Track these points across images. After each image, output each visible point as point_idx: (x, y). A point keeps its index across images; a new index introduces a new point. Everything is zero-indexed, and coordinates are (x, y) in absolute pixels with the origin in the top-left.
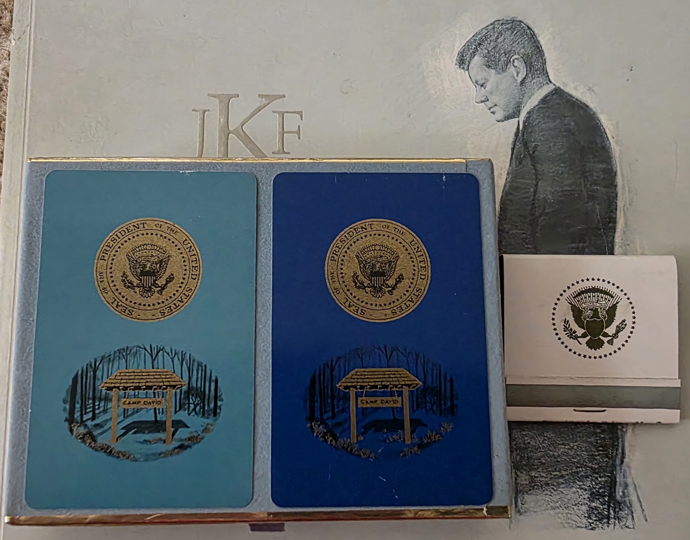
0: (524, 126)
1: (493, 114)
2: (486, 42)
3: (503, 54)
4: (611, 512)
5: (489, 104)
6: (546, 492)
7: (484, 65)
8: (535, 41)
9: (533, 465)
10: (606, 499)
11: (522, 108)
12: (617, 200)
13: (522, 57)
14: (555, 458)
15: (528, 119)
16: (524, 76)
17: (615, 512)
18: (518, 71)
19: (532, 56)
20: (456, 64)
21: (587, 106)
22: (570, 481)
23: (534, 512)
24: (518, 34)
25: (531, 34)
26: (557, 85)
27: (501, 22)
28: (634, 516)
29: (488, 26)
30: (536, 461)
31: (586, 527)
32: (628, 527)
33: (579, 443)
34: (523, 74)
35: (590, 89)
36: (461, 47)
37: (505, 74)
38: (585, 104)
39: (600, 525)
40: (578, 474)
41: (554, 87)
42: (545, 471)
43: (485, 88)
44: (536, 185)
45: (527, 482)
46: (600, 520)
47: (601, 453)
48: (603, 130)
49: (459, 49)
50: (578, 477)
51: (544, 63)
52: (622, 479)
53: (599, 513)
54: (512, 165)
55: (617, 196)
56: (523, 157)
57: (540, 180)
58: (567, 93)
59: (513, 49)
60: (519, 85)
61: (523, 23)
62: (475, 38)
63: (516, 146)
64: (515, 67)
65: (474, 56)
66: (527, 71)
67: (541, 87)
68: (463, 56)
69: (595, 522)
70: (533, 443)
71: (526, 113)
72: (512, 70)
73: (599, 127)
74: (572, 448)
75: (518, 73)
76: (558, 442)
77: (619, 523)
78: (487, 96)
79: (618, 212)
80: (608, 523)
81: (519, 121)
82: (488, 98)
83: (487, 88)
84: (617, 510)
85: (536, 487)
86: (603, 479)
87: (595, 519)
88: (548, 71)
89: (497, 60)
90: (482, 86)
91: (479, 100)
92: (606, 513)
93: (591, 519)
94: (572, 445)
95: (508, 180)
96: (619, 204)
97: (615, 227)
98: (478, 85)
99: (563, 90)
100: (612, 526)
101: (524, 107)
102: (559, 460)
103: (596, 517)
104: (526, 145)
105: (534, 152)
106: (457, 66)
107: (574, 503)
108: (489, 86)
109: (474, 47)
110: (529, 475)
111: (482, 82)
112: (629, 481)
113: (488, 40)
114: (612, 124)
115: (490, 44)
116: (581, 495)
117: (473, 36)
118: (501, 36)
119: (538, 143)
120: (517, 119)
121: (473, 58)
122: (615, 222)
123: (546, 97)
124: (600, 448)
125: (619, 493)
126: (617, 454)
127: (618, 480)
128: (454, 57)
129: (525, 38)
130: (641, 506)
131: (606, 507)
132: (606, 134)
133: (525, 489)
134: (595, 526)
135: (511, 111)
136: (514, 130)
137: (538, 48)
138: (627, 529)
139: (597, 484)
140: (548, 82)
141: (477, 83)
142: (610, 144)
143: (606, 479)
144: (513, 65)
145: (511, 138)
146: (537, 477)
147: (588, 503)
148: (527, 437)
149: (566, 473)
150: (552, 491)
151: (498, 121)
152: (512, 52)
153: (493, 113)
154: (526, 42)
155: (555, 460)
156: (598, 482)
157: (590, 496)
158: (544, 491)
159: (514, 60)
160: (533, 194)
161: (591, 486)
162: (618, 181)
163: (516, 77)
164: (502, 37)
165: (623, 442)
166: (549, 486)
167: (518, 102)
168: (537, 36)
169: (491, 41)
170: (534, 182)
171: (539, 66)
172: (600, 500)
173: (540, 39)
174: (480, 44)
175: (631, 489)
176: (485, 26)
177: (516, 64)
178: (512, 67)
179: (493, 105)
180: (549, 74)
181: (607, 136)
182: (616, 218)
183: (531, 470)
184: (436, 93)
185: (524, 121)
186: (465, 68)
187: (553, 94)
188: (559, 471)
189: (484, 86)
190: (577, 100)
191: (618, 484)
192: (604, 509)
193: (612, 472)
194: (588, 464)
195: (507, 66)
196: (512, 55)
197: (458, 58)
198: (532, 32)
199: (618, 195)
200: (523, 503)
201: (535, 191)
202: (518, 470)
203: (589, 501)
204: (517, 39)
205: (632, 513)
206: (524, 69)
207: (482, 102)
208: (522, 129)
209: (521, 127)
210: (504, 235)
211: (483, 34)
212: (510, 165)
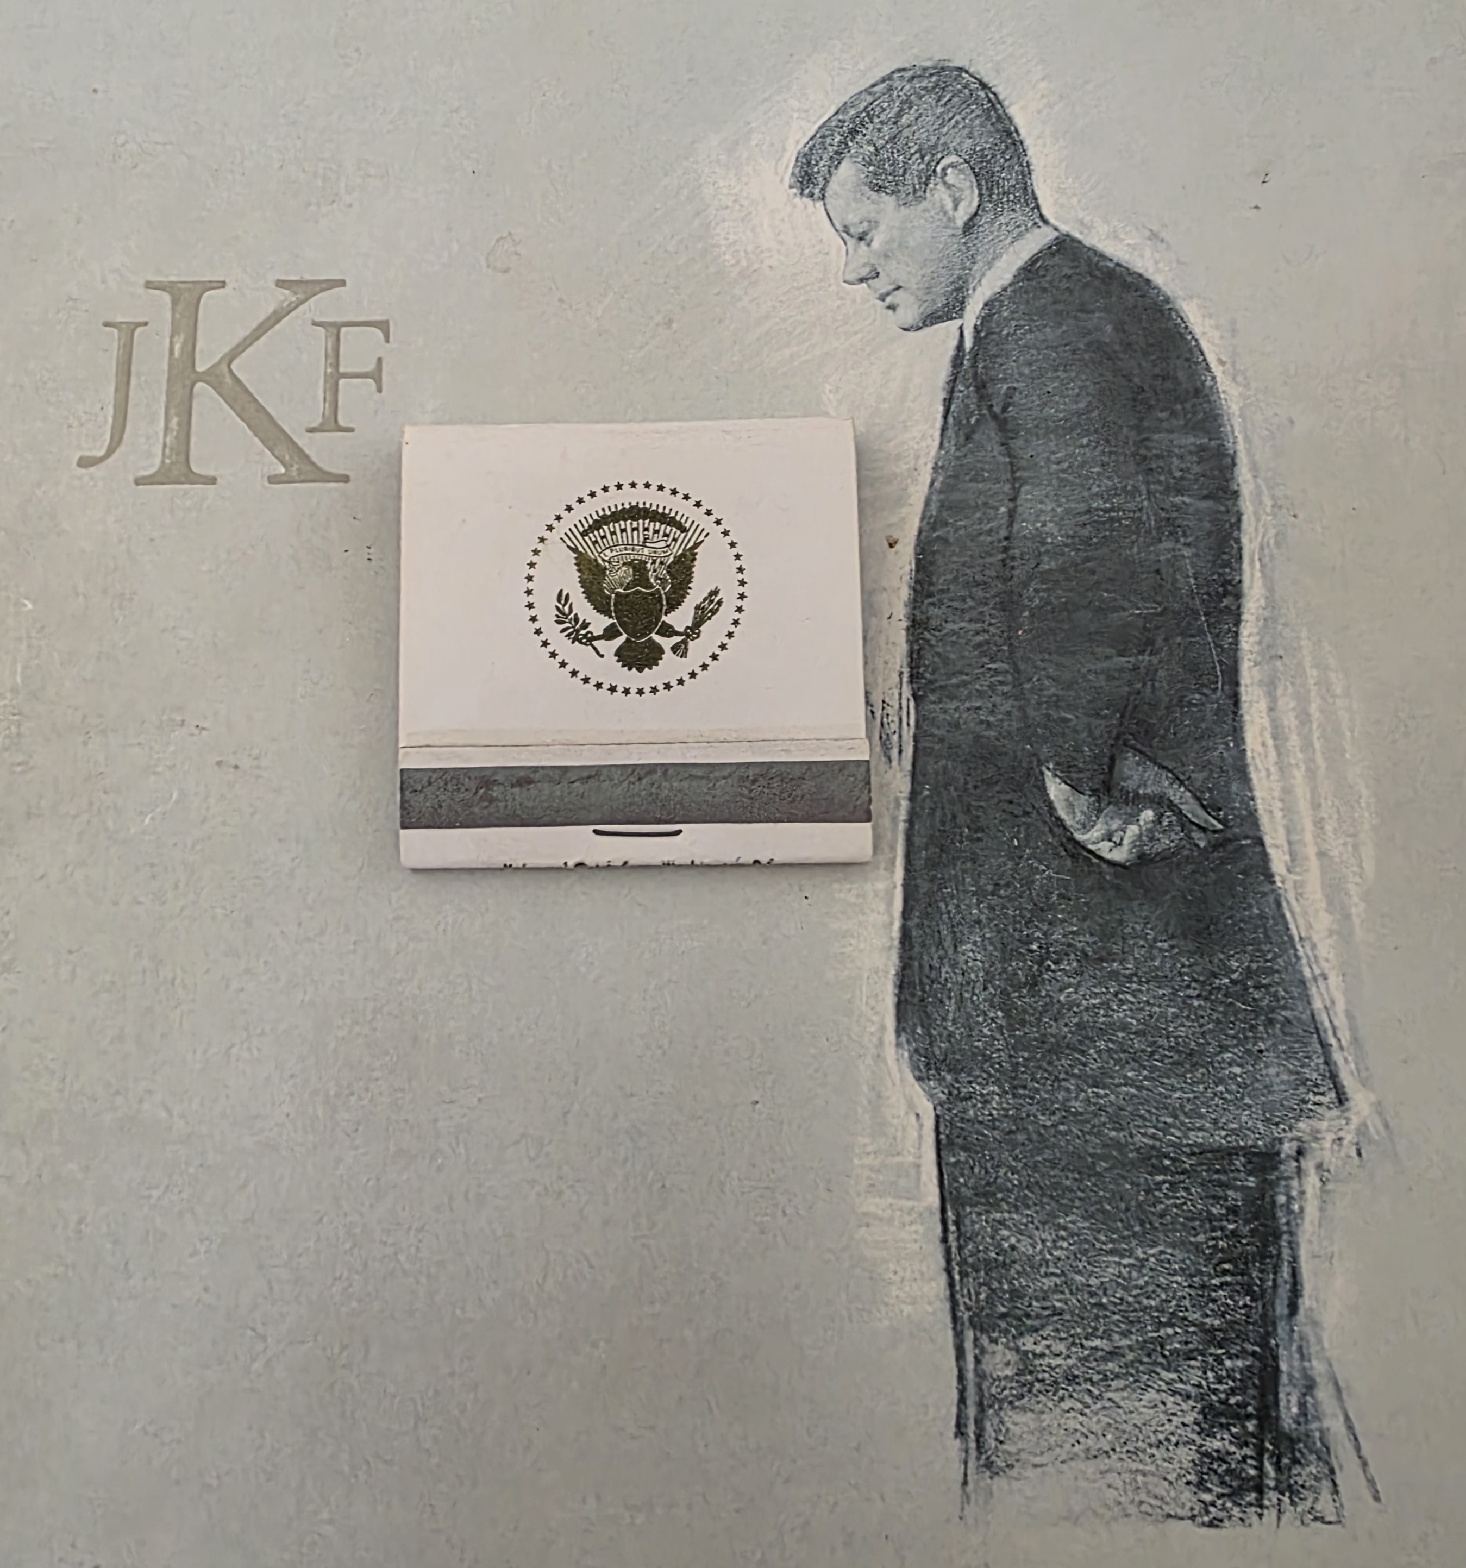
0: (977, 339)
1: (890, 312)
2: (871, 126)
3: (917, 155)
4: (1269, 1468)
5: (882, 284)
6: (1066, 1405)
7: (865, 184)
8: (999, 118)
9: (1028, 1316)
10: (1251, 1426)
11: (970, 292)
12: (1239, 529)
13: (966, 161)
14: (1092, 1294)
15: (985, 319)
16: (973, 210)
17: (1278, 1468)
18: (957, 195)
19: (994, 156)
20: (791, 187)
21: (1148, 282)
22: (1141, 1368)
23: (1035, 1466)
24: (956, 99)
25: (990, 101)
26: (1064, 228)
27: (911, 73)
28: (1338, 1481)
29: (874, 86)
30: (1035, 1303)
31: (1193, 1518)
32: (1321, 1519)
33: (1161, 1248)
34: (971, 203)
35: (1154, 236)
36: (806, 140)
37: (925, 204)
38: (1140, 276)
39: (1236, 1511)
40: (1162, 1347)
41: (1056, 234)
42: (1063, 1335)
43: (869, 245)
44: (1014, 497)
45: (1009, 1372)
46: (1234, 1495)
47: (1228, 1279)
48: (1193, 343)
49: (801, 146)
50: (1164, 1356)
51: (1026, 172)
52: (1296, 1363)
53: (1229, 1471)
54: (946, 445)
55: (1239, 520)
56: (977, 421)
57: (1024, 482)
58: (1089, 249)
59: (941, 141)
60: (960, 232)
61: (967, 72)
62: (841, 117)
63: (956, 394)
64: (949, 186)
65: (840, 162)
66: (981, 195)
67: (1020, 235)
68: (809, 163)
69: (1220, 1502)
70: (1024, 1247)
71: (981, 306)
72: (939, 195)
73: (1181, 335)
74: (1143, 1262)
75: (956, 204)
76: (1098, 1245)
77: (1293, 1503)
78: (873, 265)
79: (1246, 565)
80: (1261, 1506)
81: (961, 328)
82: (879, 270)
83: (875, 245)
84: (1285, 1461)
85: (1037, 1385)
86: (1239, 1363)
87: (1220, 1490)
88: (1038, 193)
89: (901, 171)
90: (861, 239)
91: (852, 277)
92: (1252, 1472)
93: (1209, 1490)
94: (1139, 1253)
95: (937, 485)
96: (1245, 540)
97: (1239, 607)
98: (851, 236)
99: (1080, 242)
100: (1270, 1516)
101: (974, 289)
102: (1104, 1300)
103: (1223, 1483)
104: (981, 387)
105: (1004, 410)
106: (794, 190)
107: (1153, 1440)
108: (878, 240)
109: (838, 139)
110: (1017, 1350)
111: (860, 229)
112: (1318, 1367)
113: (876, 120)
114: (1217, 327)
115: (879, 130)
116: (1174, 1414)
117: (837, 113)
118: (910, 108)
119: (1015, 385)
120: (958, 322)
121: (836, 167)
122: (1238, 596)
123: (1033, 261)
124: (1226, 1266)
125: (1289, 1409)
126: (1275, 1286)
127: (1284, 1366)
128: (787, 167)
129: (973, 111)
130: (1358, 1449)
131: (1248, 1451)
132: (1202, 353)
133: (1006, 1392)
134: (1222, 1515)
135: (940, 302)
136: (951, 352)
137: (1009, 134)
138: (1318, 1524)
139: (1220, 1380)
140: (1041, 224)
141: (848, 234)
142: (1214, 378)
143: (1248, 1363)
144: (945, 183)
145: (943, 372)
146: (1042, 1355)
147: (1199, 1441)
148: (1008, 1228)
149: (1125, 1342)
150: (1088, 1399)
151: (905, 329)
152: (940, 148)
153: (892, 307)
154: (977, 122)
155: (1092, 1301)
156: (1224, 1373)
157: (1201, 1417)
158: (1062, 1399)
159: (944, 169)
160: (1005, 521)
161: (1204, 1383)
162: (1240, 480)
163: (951, 213)
164: (912, 111)
165: (1293, 1246)
166: (1078, 1384)
167: (959, 278)
168: (1006, 103)
169: (882, 122)
170: (1007, 487)
171: (1012, 182)
172: (1234, 1430)
173: (1012, 111)
174: (853, 132)
175: (1324, 1394)
176: (868, 85)
177: (950, 178)
178: (940, 187)
179: (893, 287)
180: (1040, 201)
181: (1205, 360)
182: (1240, 582)
183: (1021, 1334)
184: (738, 262)
185: (975, 327)
186: (816, 196)
187: (1053, 255)
188: (1107, 1335)
189: (868, 237)
190: (1118, 265)
191: (1284, 1379)
192: (1244, 1458)
193: (1263, 1342)
194: (1192, 1316)
195: (927, 183)
196: (939, 156)
197: (797, 170)
198: (991, 96)
199: (1245, 518)
200: (1001, 1438)
201: (1011, 514)
202: (982, 1330)
203: (1199, 1434)
204: (951, 115)
205: (1332, 1471)
206: (973, 191)
207: (862, 280)
208: (972, 349)
209: (968, 344)
210: (927, 635)
211: (862, 106)
212: (941, 445)
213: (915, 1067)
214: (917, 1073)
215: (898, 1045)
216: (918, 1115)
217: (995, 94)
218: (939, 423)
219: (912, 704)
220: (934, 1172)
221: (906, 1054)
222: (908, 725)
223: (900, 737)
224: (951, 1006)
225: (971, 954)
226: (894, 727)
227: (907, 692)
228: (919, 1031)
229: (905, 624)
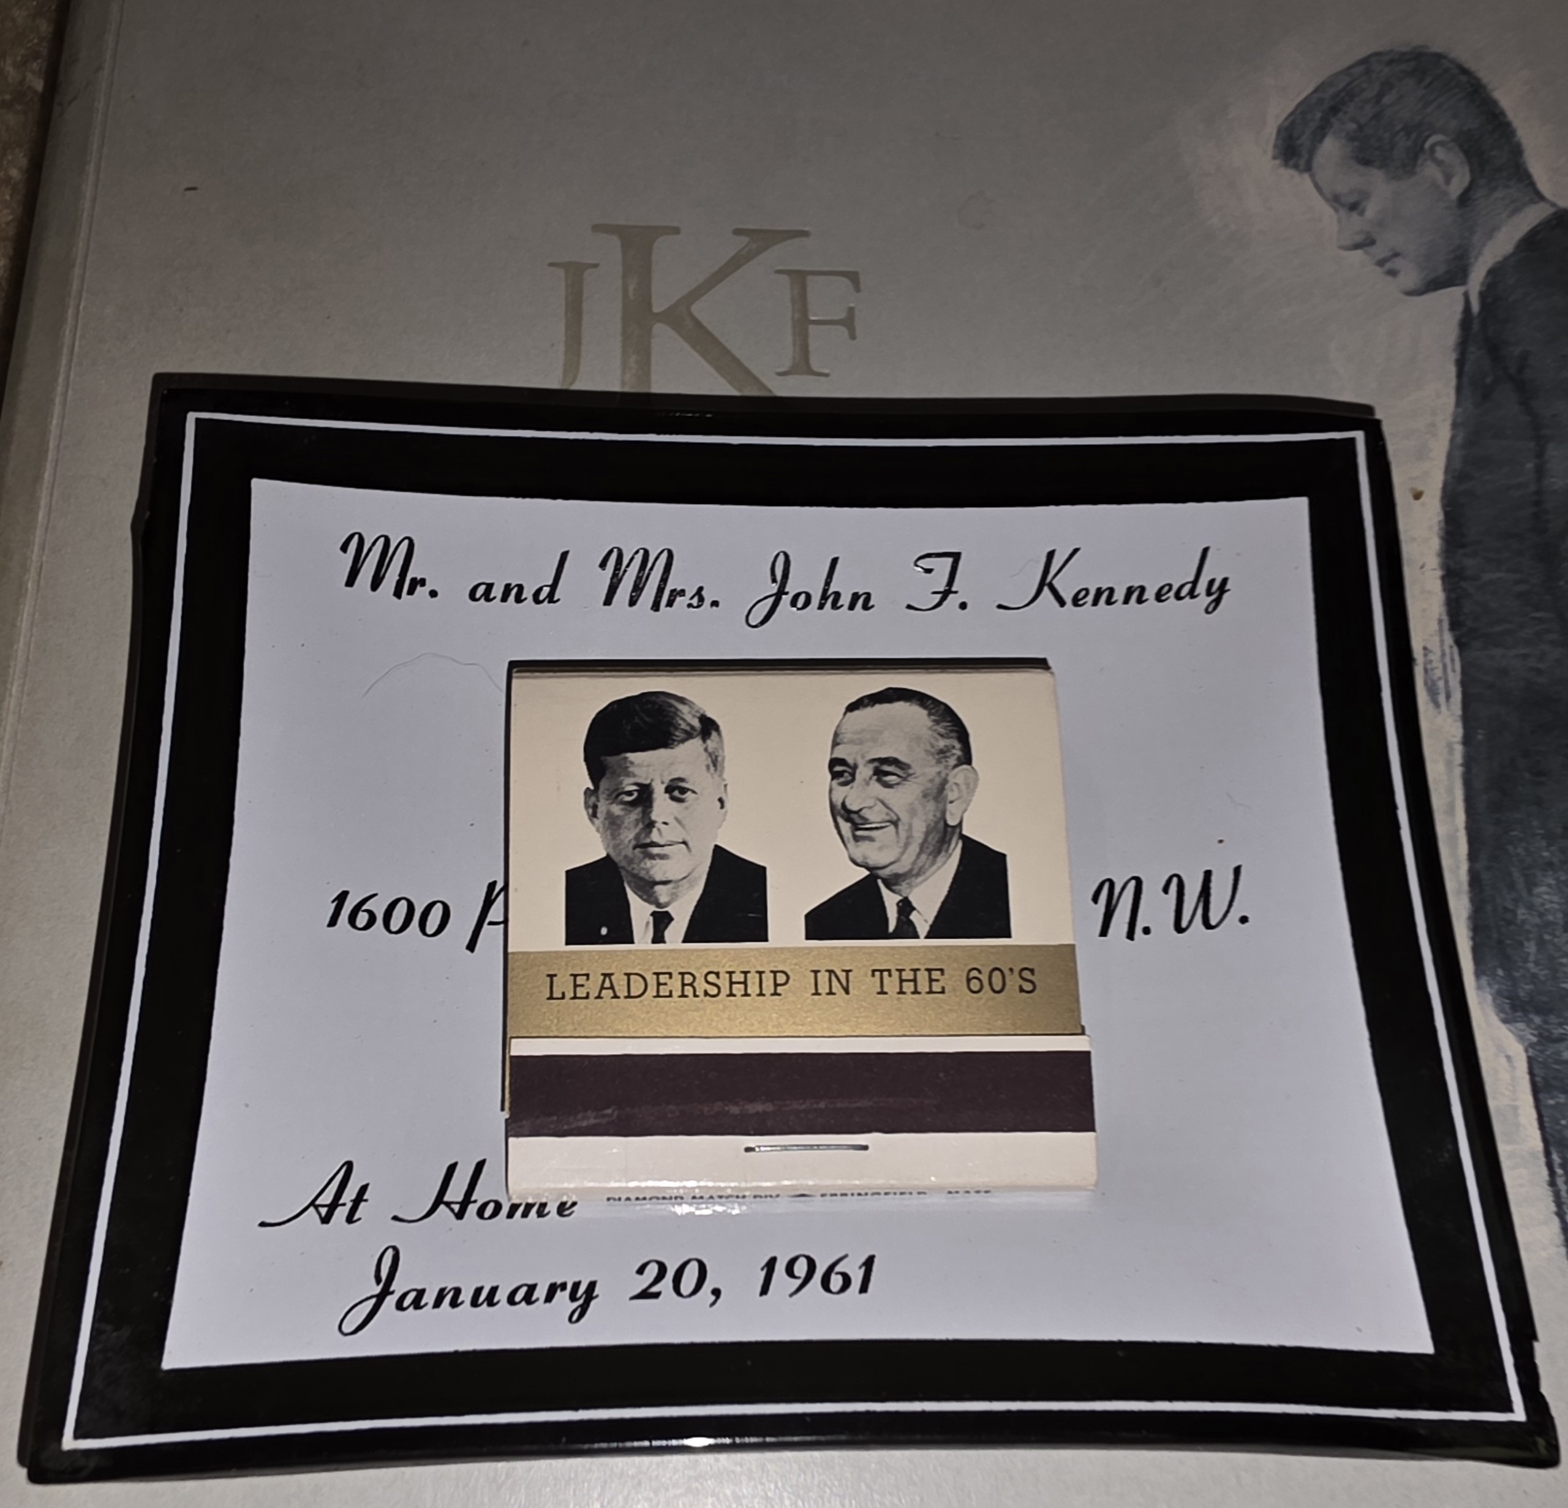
0: (1484, 304)
1: (1390, 278)
2: (1352, 105)
3: (1402, 133)
5: (1380, 250)
7: (1351, 158)
8: (1484, 102)
11: (1472, 260)
13: (1453, 140)
15: (1491, 287)
16: (1466, 184)
18: (1448, 171)
19: (1482, 136)
20: (1275, 158)
24: (1436, 84)
25: (1471, 84)
27: (1387, 57)
29: (1350, 68)
34: (1463, 180)
36: (1287, 115)
37: (1413, 180)
41: (1551, 210)
43: (1362, 214)
44: (1540, 454)
49: (1280, 121)
51: (1517, 151)
56: (1493, 382)
57: (1549, 440)
59: (1426, 121)
60: (1454, 204)
61: (1446, 58)
62: (1319, 96)
63: (1467, 354)
64: (1439, 163)
65: (1323, 136)
66: (1472, 171)
67: (1519, 208)
68: (1291, 137)
71: (1485, 273)
72: (1430, 171)
75: (1448, 179)
78: (1368, 233)
81: (1467, 294)
82: (1374, 236)
83: (1369, 214)
88: (1531, 170)
89: (1388, 147)
90: (1353, 207)
91: (1347, 243)
95: (1459, 440)
98: (1343, 205)
101: (1476, 258)
104: (1495, 349)
105: (1520, 371)
106: (1279, 162)
108: (1372, 210)
109: (1318, 115)
111: (1352, 199)
113: (1357, 99)
115: (1361, 108)
117: (1315, 91)
118: (1390, 89)
120: (1462, 289)
121: (1321, 140)
123: (1533, 233)
129: (1455, 94)
135: (1442, 269)
136: (1458, 316)
137: (1495, 116)
140: (1536, 199)
141: (1338, 202)
144: (1434, 159)
145: (1451, 335)
151: (1410, 293)
152: (1425, 127)
153: (1393, 273)
154: (1461, 104)
159: (1433, 146)
160: (1534, 476)
163: (1443, 187)
164: (1394, 93)
167: (1459, 247)
168: (1488, 88)
169: (1364, 101)
170: (1532, 444)
171: (1504, 160)
174: (1335, 110)
176: (1344, 67)
177: (1439, 156)
178: (1431, 164)
179: (1391, 253)
180: (1535, 179)
184: (1227, 226)
185: (1480, 292)
186: (1302, 167)
187: (1554, 227)
189: (1360, 207)
195: (1415, 158)
196: (1427, 133)
197: (1280, 142)
201: (1539, 471)
204: (1433, 97)
206: (1463, 168)
207: (1357, 246)
208: (1480, 313)
209: (1476, 307)
210: (1463, 584)
211: (1341, 85)
212: (1458, 404)
213: (1499, 1009)
214: (1502, 1015)
215: (1479, 988)
216: (1508, 1058)
217: (1478, 80)
218: (1453, 382)
219: (1456, 650)
220: (1534, 1115)
221: (1489, 998)
222: (1454, 671)
223: (1447, 682)
224: (1531, 948)
225: (1546, 897)
226: (1438, 673)
227: (1449, 639)
228: (1500, 972)
229: (1439, 573)
